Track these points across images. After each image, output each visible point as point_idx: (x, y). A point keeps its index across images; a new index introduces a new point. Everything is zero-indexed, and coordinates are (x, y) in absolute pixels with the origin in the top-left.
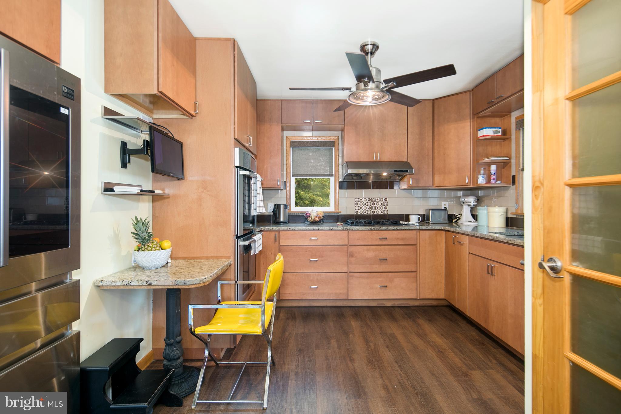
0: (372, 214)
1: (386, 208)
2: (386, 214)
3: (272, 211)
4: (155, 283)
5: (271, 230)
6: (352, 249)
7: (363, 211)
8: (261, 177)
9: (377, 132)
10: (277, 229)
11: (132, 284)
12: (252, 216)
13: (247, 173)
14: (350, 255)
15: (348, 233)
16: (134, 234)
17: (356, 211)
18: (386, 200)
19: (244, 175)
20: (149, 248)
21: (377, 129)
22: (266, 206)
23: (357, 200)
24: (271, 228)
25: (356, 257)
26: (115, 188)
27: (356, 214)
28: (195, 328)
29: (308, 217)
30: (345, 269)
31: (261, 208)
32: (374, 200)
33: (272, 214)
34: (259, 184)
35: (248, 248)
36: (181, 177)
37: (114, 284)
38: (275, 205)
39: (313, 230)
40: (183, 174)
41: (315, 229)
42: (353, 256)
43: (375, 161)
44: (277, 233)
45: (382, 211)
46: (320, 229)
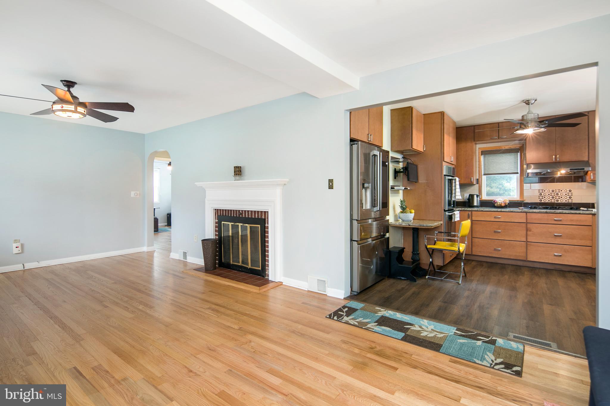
0: (556, 202)
1: (570, 198)
2: (571, 202)
3: (468, 199)
4: (412, 225)
5: (466, 210)
6: (529, 226)
7: (547, 200)
8: (459, 178)
9: (557, 140)
10: (470, 210)
11: (403, 225)
12: (453, 201)
13: (450, 178)
14: (527, 230)
15: (526, 214)
16: (400, 206)
17: (539, 199)
18: (570, 191)
19: (449, 179)
20: (406, 212)
21: (557, 138)
22: (462, 195)
23: (541, 191)
24: (466, 209)
25: (533, 231)
26: (395, 187)
27: (540, 202)
28: (427, 245)
29: (495, 203)
30: (524, 239)
31: (458, 196)
32: (557, 191)
33: (467, 201)
34: (458, 183)
35: (450, 217)
36: (417, 181)
37: (396, 224)
38: (470, 195)
39: (497, 211)
40: (417, 180)
41: (498, 211)
42: (530, 231)
43: (555, 162)
44: (470, 213)
45: (566, 200)
46: (503, 211)
